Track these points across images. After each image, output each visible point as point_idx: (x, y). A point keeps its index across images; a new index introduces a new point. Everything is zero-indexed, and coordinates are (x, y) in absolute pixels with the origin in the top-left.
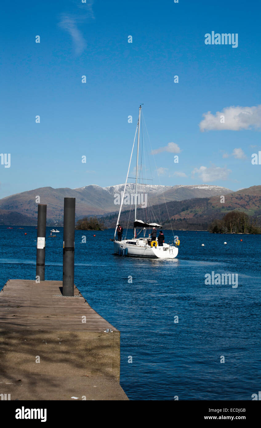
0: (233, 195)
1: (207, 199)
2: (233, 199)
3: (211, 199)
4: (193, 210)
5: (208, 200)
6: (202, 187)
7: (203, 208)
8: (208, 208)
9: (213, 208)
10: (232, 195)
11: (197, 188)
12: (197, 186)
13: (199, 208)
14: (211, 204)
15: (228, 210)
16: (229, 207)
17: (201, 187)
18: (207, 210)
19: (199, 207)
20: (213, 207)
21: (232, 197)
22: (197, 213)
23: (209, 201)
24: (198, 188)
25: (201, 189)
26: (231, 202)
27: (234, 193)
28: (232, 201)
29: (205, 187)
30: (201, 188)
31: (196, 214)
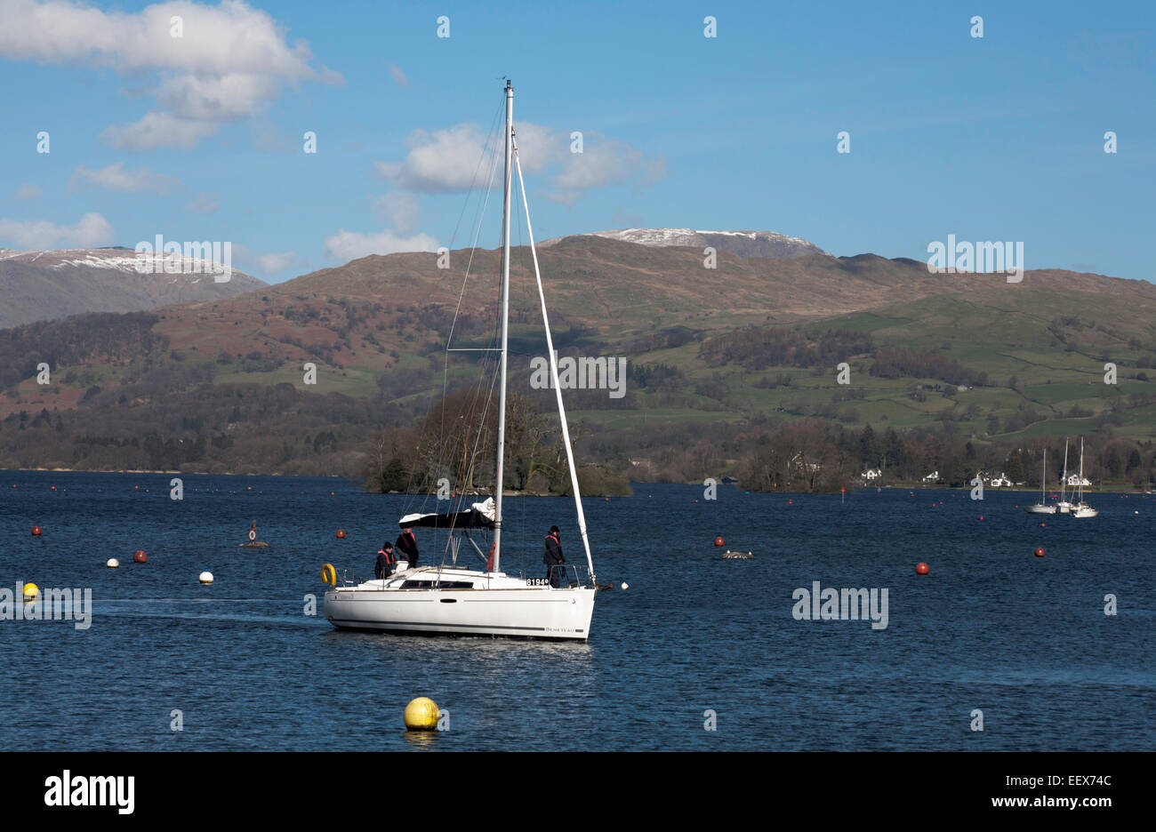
0: (270, 297)
1: (145, 321)
2: (269, 317)
3: (163, 318)
4: (80, 370)
5: (151, 326)
6: (108, 261)
7: (127, 361)
8: (149, 362)
9: (174, 362)
10: (265, 299)
11: (82, 265)
12: (82, 255)
13: (108, 361)
14: (167, 342)
15: (249, 371)
16: (255, 356)
17: (101, 261)
18: (146, 370)
19: (106, 356)
20: (174, 356)
21: (267, 311)
22: (100, 385)
23: (156, 329)
24: (88, 262)
25: (101, 270)
26: (262, 334)
27: (276, 289)
28: (265, 330)
29: (119, 260)
30: (101, 263)
31: (96, 390)
